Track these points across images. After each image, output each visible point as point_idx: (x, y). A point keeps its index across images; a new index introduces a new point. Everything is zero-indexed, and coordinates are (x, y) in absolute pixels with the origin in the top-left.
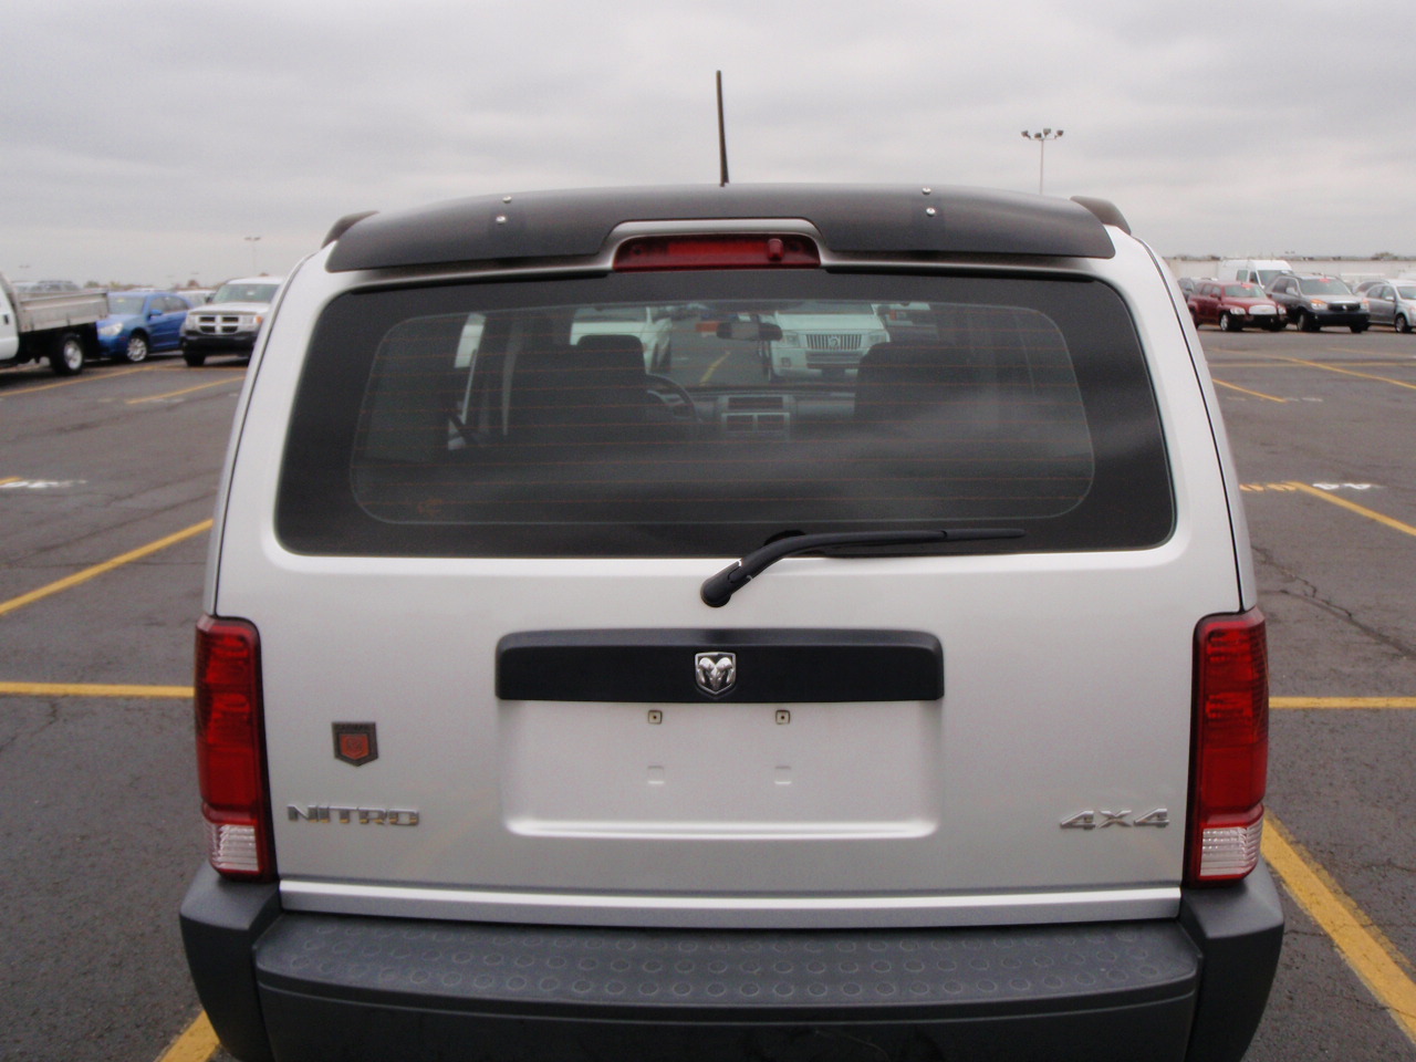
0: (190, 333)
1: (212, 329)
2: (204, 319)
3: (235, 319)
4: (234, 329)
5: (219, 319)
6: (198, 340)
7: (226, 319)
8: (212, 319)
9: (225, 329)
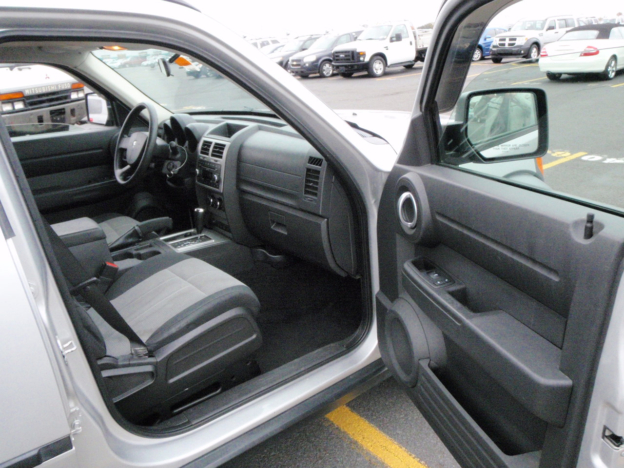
0: (494, 47)
1: (504, 45)
2: (501, 40)
3: (515, 39)
4: (513, 44)
5: (507, 39)
6: (497, 50)
7: (511, 40)
8: (504, 40)
9: (510, 45)
